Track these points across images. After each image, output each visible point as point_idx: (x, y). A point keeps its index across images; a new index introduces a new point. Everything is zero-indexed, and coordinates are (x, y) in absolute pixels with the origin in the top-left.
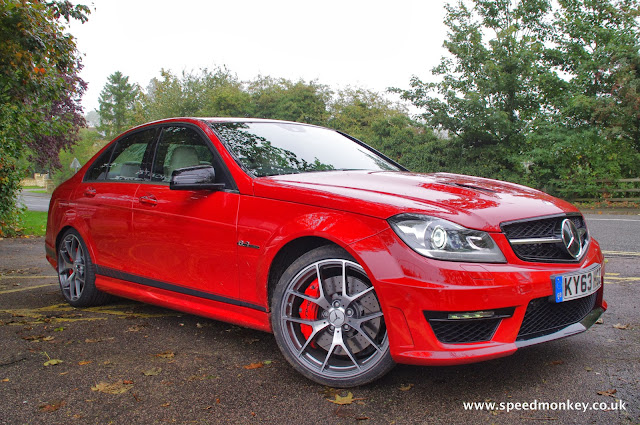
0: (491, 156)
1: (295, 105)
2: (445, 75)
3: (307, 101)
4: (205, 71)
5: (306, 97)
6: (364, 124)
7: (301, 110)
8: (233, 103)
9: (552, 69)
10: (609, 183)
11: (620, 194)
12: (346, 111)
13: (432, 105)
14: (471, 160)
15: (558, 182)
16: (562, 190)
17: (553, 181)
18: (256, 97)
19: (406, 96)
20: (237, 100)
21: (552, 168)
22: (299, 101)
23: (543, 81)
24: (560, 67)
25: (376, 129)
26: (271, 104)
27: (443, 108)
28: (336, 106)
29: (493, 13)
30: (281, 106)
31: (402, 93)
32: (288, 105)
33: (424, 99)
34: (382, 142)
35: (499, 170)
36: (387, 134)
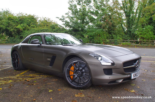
0: (79, 34)
1: (30, 20)
2: (68, 15)
3: (33, 19)
4: (3, 9)
5: (33, 18)
6: (47, 26)
7: (31, 21)
8: (13, 18)
9: (92, 16)
10: (104, 41)
11: (107, 43)
12: (42, 22)
13: (66, 22)
14: (74, 35)
15: (94, 40)
16: (95, 42)
17: (93, 40)
18: (19, 17)
19: (61, 19)
20: (14, 18)
21: (93, 37)
22: (30, 19)
23: (91, 18)
24: (94, 15)
25: (51, 27)
26: (23, 19)
27: (68, 23)
28: (40, 21)
29: (79, 2)
30: (26, 20)
31: (59, 19)
32: (28, 20)
33: (64, 20)
34: (53, 30)
35: (81, 37)
36: (54, 28)
